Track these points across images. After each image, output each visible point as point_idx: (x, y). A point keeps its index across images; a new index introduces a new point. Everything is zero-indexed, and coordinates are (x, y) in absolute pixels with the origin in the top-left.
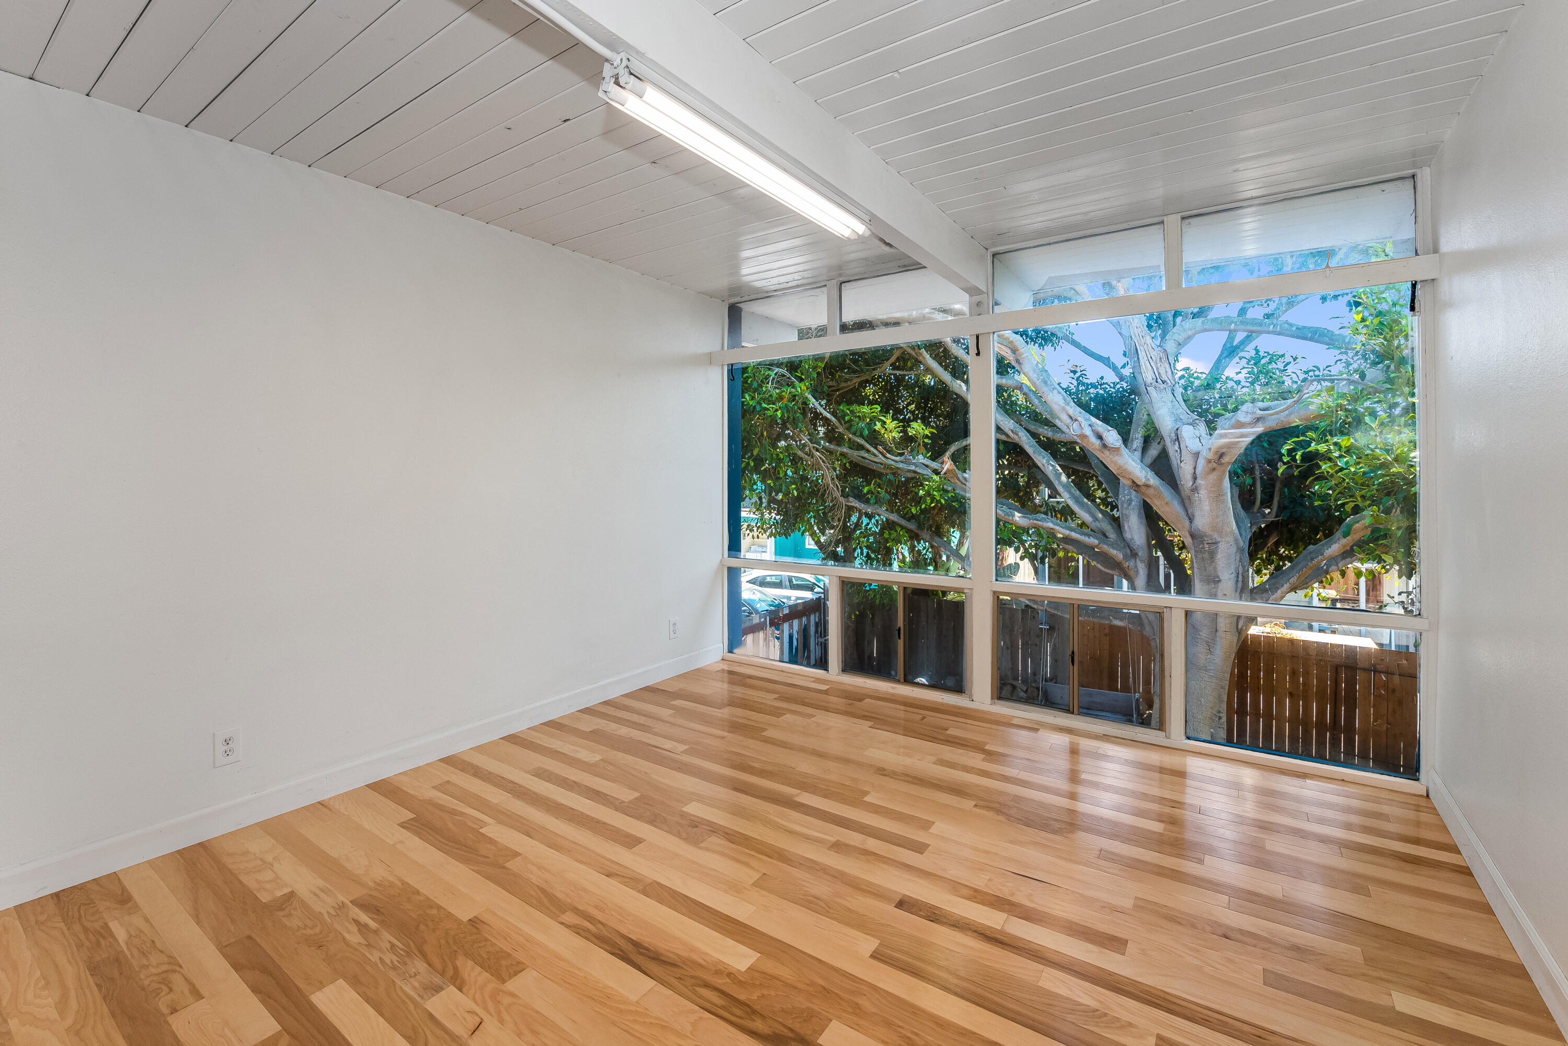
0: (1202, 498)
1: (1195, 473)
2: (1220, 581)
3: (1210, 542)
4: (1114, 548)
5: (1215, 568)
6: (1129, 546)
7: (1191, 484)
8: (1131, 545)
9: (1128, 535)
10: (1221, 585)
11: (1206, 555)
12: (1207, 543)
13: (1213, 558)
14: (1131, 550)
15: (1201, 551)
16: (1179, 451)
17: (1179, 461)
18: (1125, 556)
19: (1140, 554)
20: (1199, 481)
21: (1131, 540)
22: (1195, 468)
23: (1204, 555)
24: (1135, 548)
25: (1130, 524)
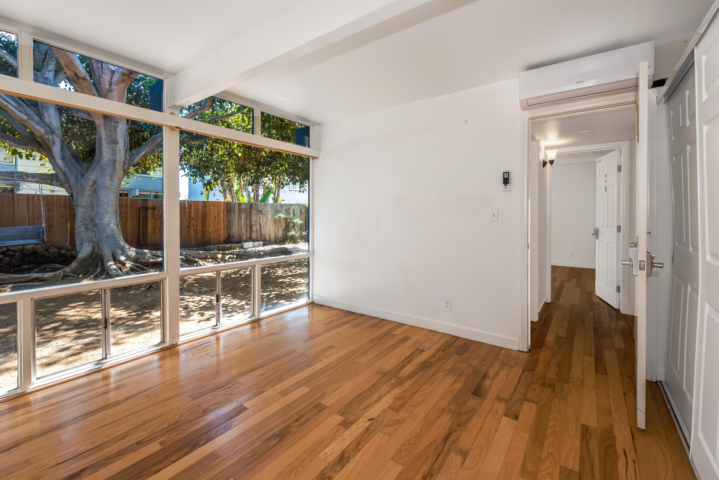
0: (114, 96)
1: (111, 81)
2: (118, 143)
3: (116, 121)
4: (38, 125)
5: (116, 136)
6: (48, 127)
7: (108, 87)
8: (50, 125)
9: (47, 120)
10: (118, 146)
11: (112, 128)
12: (114, 122)
13: (115, 130)
14: (50, 129)
15: (109, 126)
16: (101, 67)
17: (101, 73)
18: (46, 132)
19: (56, 132)
20: (114, 86)
21: (49, 123)
22: (111, 79)
23: (111, 128)
24: (53, 128)
25: (49, 113)
